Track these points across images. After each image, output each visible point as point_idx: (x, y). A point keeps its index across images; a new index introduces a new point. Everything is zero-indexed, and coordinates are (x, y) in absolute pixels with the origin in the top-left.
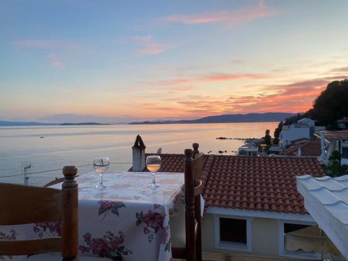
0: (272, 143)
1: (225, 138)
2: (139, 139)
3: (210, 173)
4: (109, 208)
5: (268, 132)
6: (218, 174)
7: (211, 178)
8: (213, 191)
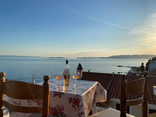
0: (145, 69)
1: (121, 66)
2: (80, 65)
3: (112, 82)
4: (57, 95)
5: (143, 64)
6: (116, 83)
7: (113, 85)
8: (114, 91)
